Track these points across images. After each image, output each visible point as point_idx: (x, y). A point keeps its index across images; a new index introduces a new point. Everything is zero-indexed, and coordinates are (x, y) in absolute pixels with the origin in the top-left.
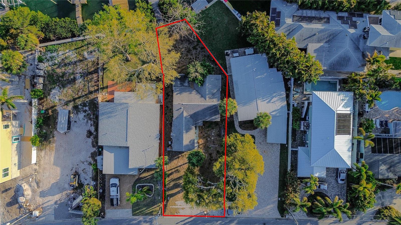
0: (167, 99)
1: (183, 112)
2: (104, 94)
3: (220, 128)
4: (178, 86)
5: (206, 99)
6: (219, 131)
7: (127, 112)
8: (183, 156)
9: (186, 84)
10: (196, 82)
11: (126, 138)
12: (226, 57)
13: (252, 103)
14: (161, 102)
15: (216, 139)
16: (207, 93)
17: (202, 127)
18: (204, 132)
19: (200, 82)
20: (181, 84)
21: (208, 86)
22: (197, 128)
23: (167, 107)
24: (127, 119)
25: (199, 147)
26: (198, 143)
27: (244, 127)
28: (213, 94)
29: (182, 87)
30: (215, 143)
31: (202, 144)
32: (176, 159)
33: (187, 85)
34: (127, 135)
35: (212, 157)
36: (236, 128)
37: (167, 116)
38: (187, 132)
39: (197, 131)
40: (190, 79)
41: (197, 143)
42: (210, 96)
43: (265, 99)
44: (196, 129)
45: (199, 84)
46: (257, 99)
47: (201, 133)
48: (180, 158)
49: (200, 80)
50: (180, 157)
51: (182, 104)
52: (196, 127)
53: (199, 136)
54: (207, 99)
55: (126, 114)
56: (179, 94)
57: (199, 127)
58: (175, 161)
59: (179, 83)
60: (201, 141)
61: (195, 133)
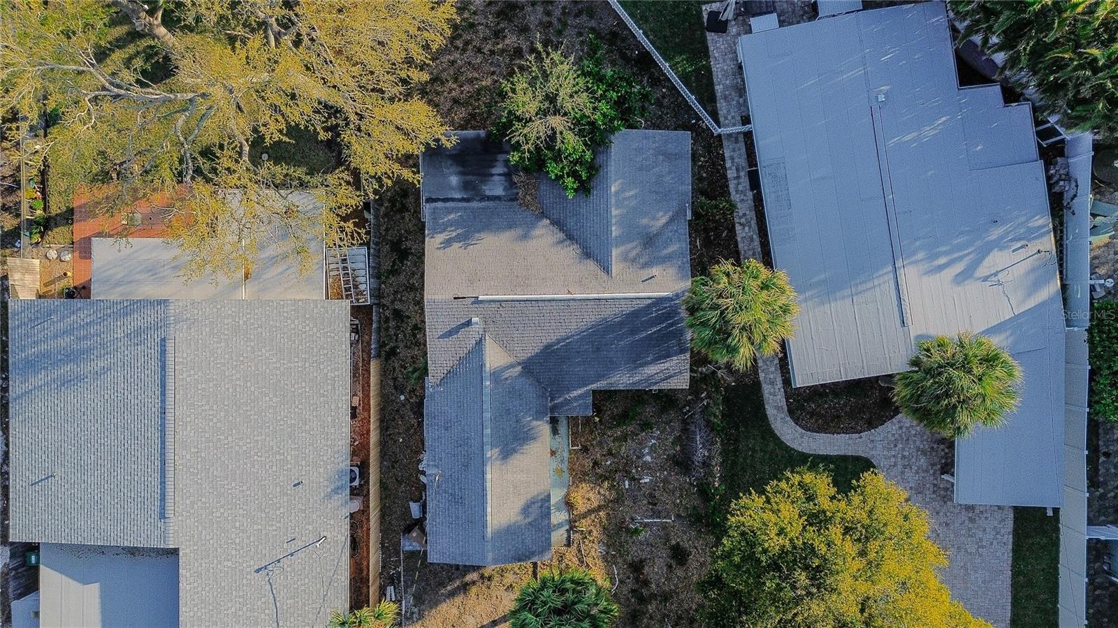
0: (393, 272)
1: (480, 343)
2: (53, 254)
3: (684, 422)
4: (453, 200)
5: (607, 270)
6: (678, 440)
7: (163, 352)
8: (490, 579)
9: (496, 187)
10: (553, 169)
11: (157, 503)
12: (710, 36)
13: (870, 285)
14: (361, 293)
15: (665, 481)
16: (615, 231)
17: (587, 420)
18: (600, 444)
19: (574, 174)
20: (466, 186)
21: (617, 193)
22: (563, 429)
23: (398, 314)
24: (163, 394)
25: (571, 528)
26: (569, 505)
27: (812, 414)
28: (650, 241)
29: (475, 204)
30: (659, 507)
31: (590, 512)
32: (452, 594)
33: (499, 191)
34: (163, 483)
35: (646, 583)
36: (771, 419)
37: (396, 365)
38: (506, 454)
39: (563, 442)
40: (514, 157)
41: (563, 506)
42: (634, 248)
43: (942, 261)
44: (555, 431)
45: (569, 181)
46: (899, 264)
47: (585, 449)
48: (474, 590)
49: (575, 162)
50: (474, 583)
51: (477, 301)
52: (554, 422)
53: (571, 470)
54: (615, 268)
55: (154, 364)
56: (456, 245)
57: (573, 421)
58: (444, 607)
59: (454, 180)
60: (588, 496)
61: (553, 453)
